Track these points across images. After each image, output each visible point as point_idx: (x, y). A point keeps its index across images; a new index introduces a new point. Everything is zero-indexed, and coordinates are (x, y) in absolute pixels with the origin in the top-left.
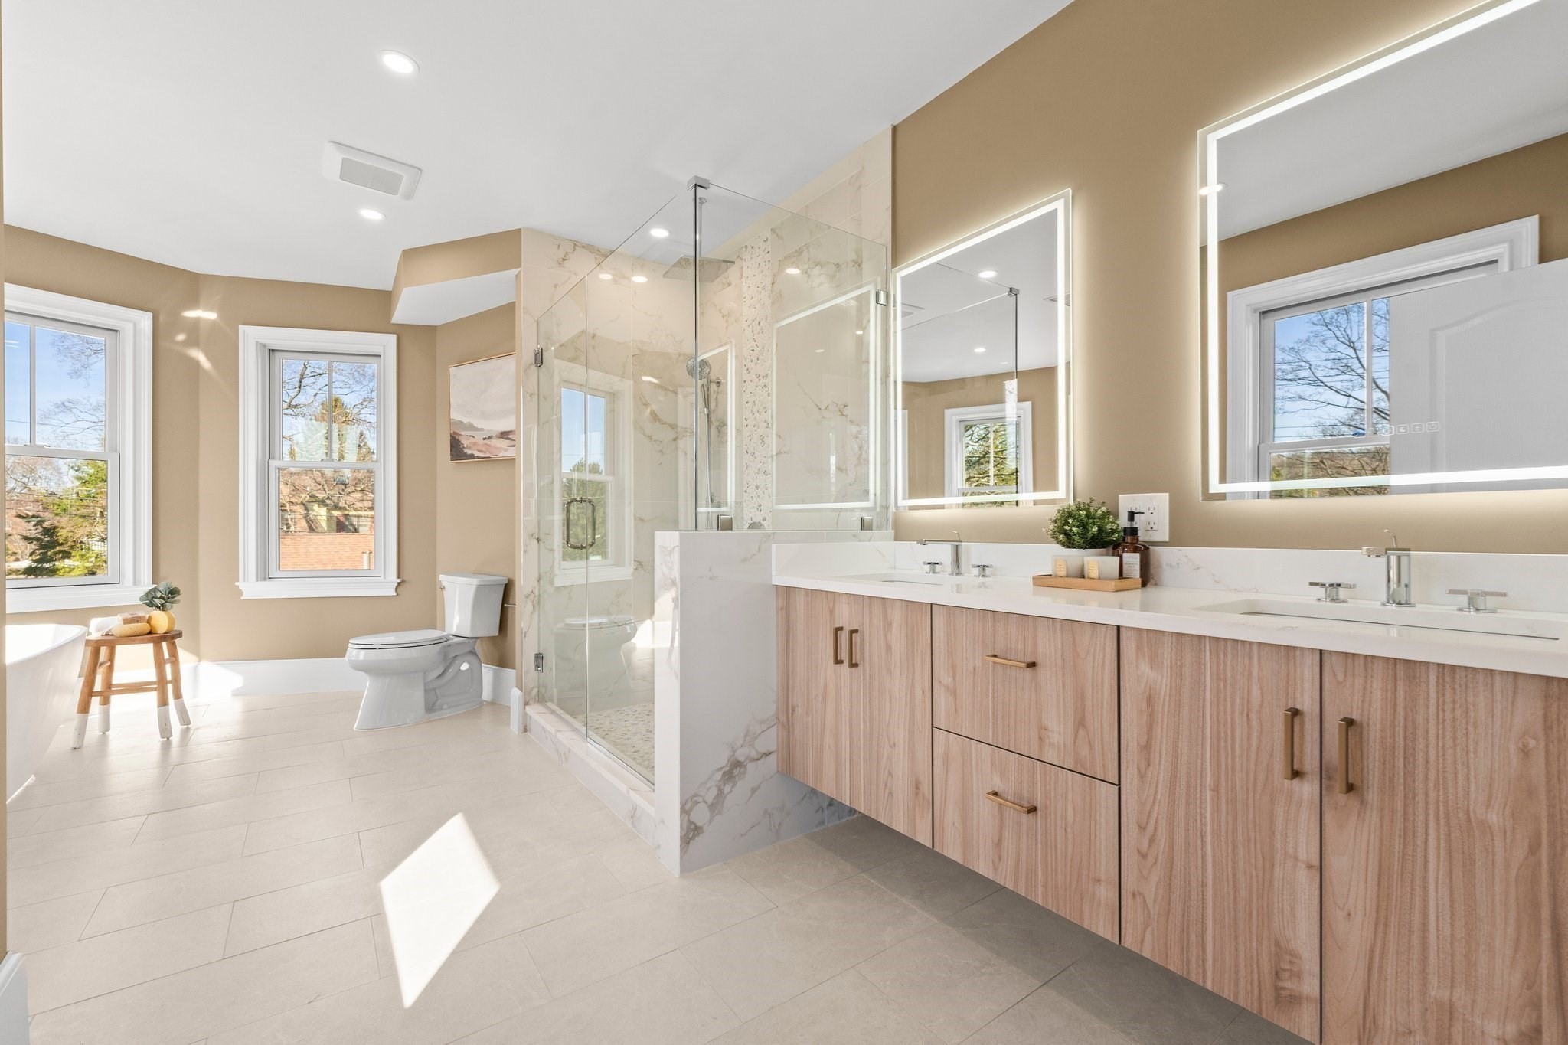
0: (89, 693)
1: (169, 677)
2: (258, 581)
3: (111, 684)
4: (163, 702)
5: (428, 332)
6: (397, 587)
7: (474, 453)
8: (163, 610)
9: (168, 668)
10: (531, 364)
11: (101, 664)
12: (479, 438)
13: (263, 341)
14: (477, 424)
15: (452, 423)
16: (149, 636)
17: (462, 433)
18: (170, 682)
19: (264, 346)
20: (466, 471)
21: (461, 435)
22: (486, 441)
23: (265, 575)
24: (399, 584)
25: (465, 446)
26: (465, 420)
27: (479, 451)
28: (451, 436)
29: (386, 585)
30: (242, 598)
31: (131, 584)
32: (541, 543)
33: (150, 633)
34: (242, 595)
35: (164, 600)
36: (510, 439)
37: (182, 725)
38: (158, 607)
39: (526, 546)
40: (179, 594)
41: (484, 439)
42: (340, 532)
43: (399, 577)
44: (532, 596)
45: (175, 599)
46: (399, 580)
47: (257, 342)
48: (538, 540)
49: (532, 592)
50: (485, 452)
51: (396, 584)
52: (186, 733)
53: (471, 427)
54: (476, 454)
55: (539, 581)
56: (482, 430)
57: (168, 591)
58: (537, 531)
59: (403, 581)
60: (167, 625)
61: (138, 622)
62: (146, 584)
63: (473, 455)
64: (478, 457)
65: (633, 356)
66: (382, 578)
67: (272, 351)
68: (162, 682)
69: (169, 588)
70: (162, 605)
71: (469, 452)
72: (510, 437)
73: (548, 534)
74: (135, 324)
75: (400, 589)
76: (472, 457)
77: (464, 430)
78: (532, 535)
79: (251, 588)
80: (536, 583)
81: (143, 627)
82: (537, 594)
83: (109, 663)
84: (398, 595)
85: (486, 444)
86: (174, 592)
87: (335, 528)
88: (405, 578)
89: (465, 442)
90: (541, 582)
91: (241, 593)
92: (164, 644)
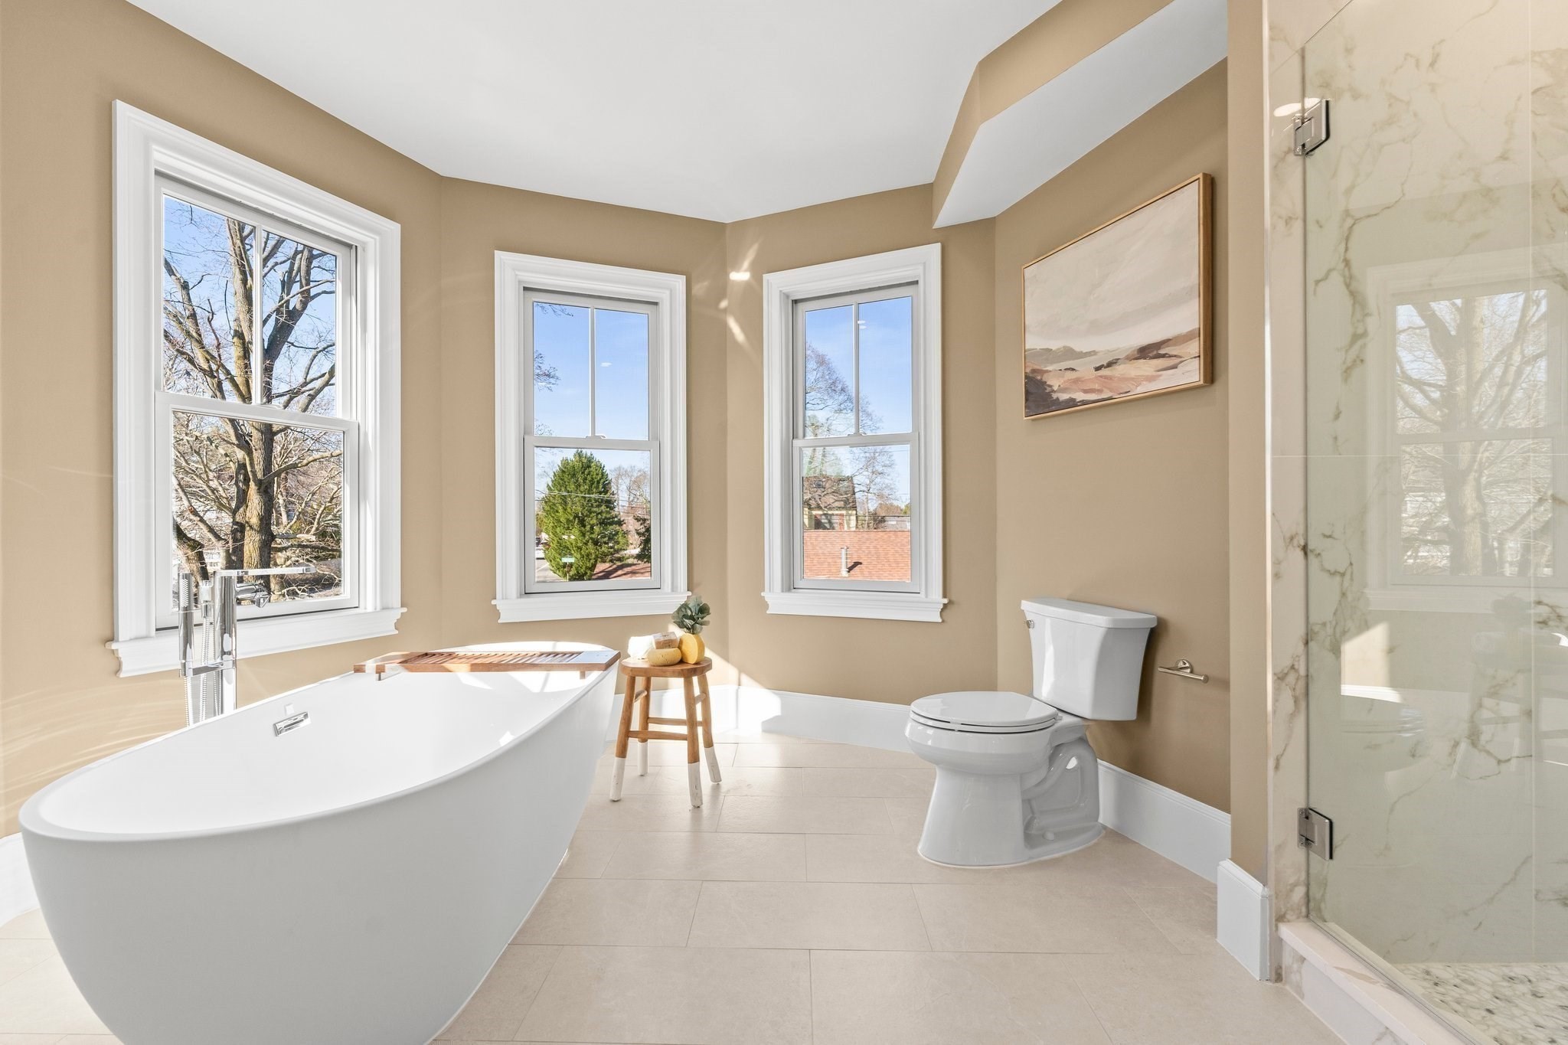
0: (627, 733)
1: (699, 717)
2: (783, 591)
3: (648, 718)
4: (694, 758)
5: (982, 231)
6: (942, 610)
7: (1073, 396)
8: (693, 634)
9: (699, 707)
10: (1289, 151)
11: (638, 695)
12: (1085, 369)
13: (786, 290)
14: (1079, 346)
15: (1028, 355)
16: (679, 668)
17: (1050, 368)
18: (701, 724)
19: (787, 296)
20: (1056, 432)
21: (1047, 371)
22: (1104, 372)
23: (790, 586)
24: (945, 605)
25: (1055, 388)
26: (1055, 345)
27: (1086, 391)
28: (1026, 377)
29: (927, 606)
30: (768, 612)
31: (670, 591)
32: (1312, 559)
33: (682, 662)
34: (768, 609)
35: (694, 620)
36: (1163, 356)
37: (712, 781)
38: (688, 629)
39: (1277, 563)
40: (709, 614)
41: (1098, 369)
42: (818, 529)
43: (945, 596)
44: (1291, 678)
45: (705, 619)
46: (946, 601)
47: (781, 291)
48: (1305, 549)
49: (1293, 667)
50: (1100, 391)
51: (942, 607)
52: (716, 788)
53: (1069, 353)
54: (1080, 396)
55: (1307, 643)
56: (1094, 353)
57: (697, 609)
58: (1301, 530)
59: (950, 602)
60: (697, 656)
61: (669, 646)
62: (682, 591)
63: (1073, 400)
64: (1084, 403)
65: (1534, 93)
66: (922, 595)
67: (795, 302)
68: (691, 722)
69: (698, 605)
70: (693, 626)
71: (1064, 397)
72: (1162, 352)
73: (1330, 537)
74: (671, 291)
75: (947, 612)
76: (1071, 403)
77: (1052, 363)
78: (1292, 539)
79: (778, 602)
80: (1301, 647)
81: (672, 653)
82: (1302, 672)
83: (646, 693)
84: (943, 621)
85: (1101, 377)
86: (703, 610)
87: (814, 526)
88: (953, 598)
89: (1054, 382)
90: (1311, 644)
91: (766, 606)
92: (695, 679)
